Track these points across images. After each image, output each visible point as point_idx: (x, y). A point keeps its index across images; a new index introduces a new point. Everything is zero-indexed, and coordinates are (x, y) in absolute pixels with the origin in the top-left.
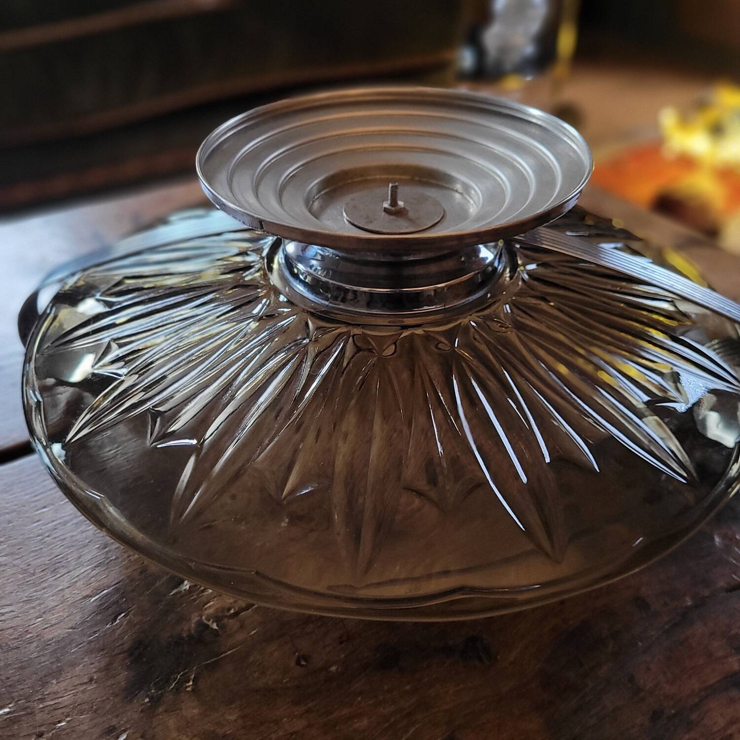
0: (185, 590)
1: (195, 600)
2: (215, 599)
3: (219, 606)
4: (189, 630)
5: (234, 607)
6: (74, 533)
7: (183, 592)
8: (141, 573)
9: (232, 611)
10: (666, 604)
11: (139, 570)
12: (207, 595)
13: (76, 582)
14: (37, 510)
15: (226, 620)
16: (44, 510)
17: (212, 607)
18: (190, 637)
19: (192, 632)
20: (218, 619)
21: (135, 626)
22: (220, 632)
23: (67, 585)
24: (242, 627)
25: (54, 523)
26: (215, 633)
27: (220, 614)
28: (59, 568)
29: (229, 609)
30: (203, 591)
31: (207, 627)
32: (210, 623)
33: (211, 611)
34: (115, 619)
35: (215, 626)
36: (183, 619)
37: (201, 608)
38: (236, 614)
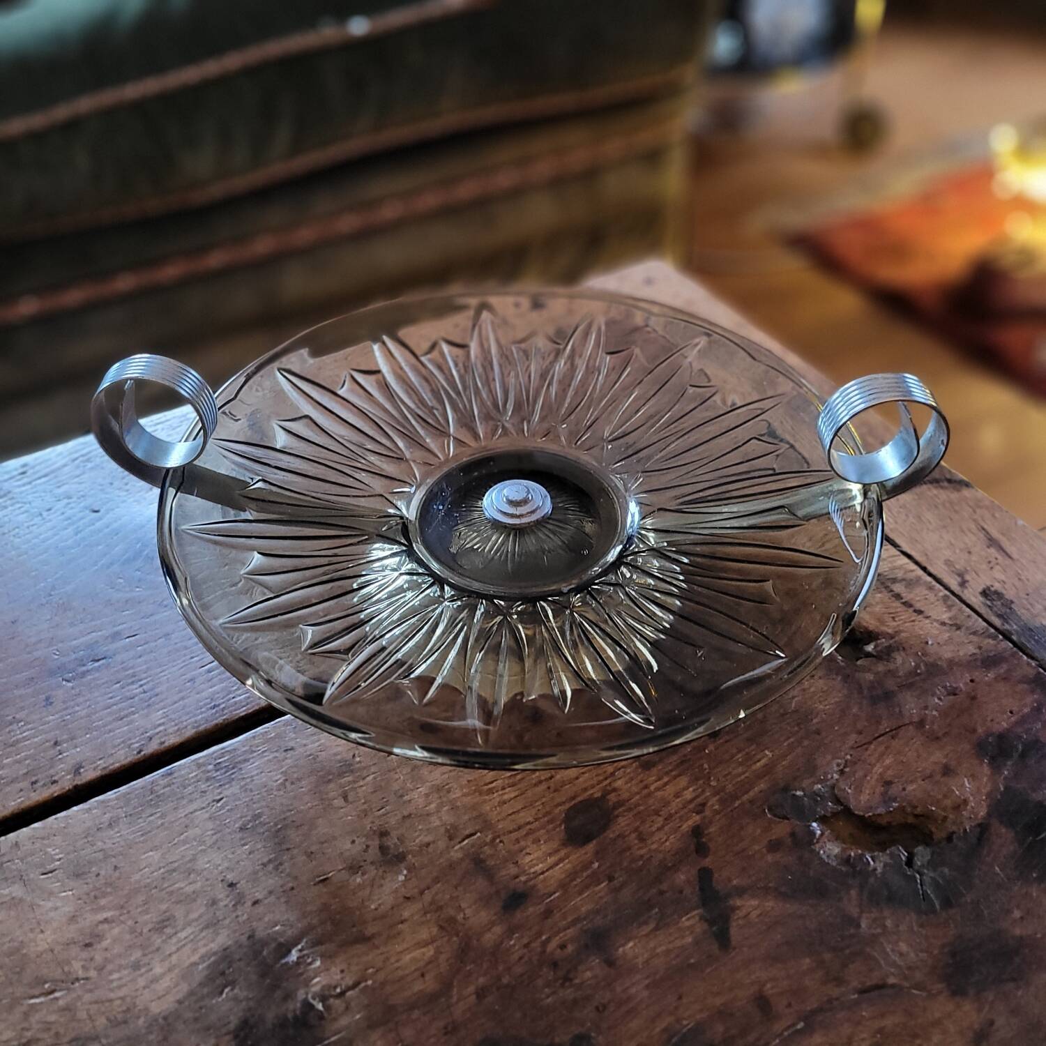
0: (293, 961)
1: (301, 974)
2: (322, 974)
3: (324, 983)
4: (294, 1011)
5: (341, 985)
6: (183, 885)
7: (291, 963)
8: (249, 937)
9: (338, 990)
10: (789, 1005)
11: (247, 935)
12: (315, 968)
13: (184, 945)
14: (145, 853)
15: (332, 1000)
16: (151, 853)
17: (318, 983)
18: (296, 1018)
19: (298, 1012)
20: (323, 999)
21: (241, 1001)
22: (326, 1015)
23: (174, 948)
24: (347, 1008)
25: (162, 870)
26: (321, 1017)
27: (327, 993)
28: (166, 927)
29: (335, 987)
30: (310, 964)
31: (312, 1007)
32: (315, 1003)
33: (316, 989)
34: (221, 993)
35: (320, 1007)
36: (288, 996)
37: (307, 983)
38: (343, 994)
